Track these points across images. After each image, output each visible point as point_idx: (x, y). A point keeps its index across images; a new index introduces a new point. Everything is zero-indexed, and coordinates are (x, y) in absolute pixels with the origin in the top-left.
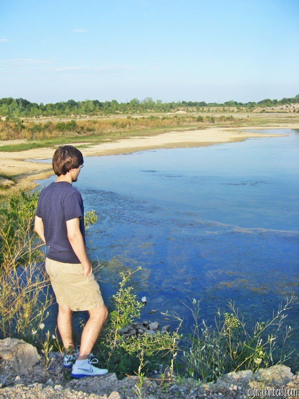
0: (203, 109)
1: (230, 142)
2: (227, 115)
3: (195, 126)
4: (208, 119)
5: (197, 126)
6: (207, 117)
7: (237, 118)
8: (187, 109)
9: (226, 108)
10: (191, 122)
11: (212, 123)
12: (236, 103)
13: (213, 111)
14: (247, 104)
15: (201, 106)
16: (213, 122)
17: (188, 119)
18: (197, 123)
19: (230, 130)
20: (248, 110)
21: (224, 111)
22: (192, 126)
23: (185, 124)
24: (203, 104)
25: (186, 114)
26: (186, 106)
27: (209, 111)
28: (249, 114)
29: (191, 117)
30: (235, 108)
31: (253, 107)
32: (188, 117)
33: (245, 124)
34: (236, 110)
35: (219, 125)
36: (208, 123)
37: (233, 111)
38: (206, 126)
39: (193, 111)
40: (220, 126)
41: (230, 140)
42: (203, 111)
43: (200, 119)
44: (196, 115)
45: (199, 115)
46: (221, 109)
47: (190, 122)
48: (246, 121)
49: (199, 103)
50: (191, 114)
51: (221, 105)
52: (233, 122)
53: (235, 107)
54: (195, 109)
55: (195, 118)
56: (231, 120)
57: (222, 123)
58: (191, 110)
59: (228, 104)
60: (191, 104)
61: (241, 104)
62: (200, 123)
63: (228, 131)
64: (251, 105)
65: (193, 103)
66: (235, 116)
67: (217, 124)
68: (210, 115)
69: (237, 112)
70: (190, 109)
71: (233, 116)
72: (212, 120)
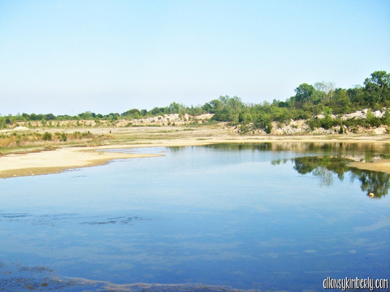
0: (50, 123)
1: (89, 166)
2: (82, 131)
3: (41, 146)
4: (58, 136)
5: (43, 145)
6: (57, 134)
7: (96, 135)
8: (29, 124)
9: (80, 122)
10: (36, 140)
11: (63, 142)
12: (94, 115)
13: (63, 126)
14: (108, 116)
15: (48, 120)
16: (65, 140)
17: (31, 138)
18: (43, 143)
19: (88, 151)
20: (110, 123)
21: (79, 125)
22: (37, 146)
23: (27, 143)
24: (50, 117)
25: (28, 131)
26: (28, 120)
27: (58, 126)
28: (111, 129)
29: (35, 134)
30: (93, 121)
31: (116, 119)
32: (31, 135)
33: (106, 142)
34: (94, 124)
35: (73, 143)
36: (58, 142)
37: (90, 125)
38: (55, 146)
39: (37, 126)
40: (74, 145)
41: (88, 163)
42: (51, 126)
43: (48, 137)
44: (42, 132)
45: (46, 131)
46: (75, 122)
47: (33, 140)
48: (108, 138)
49: (45, 115)
50: (35, 131)
51: (75, 118)
52: (91, 139)
53: (93, 119)
54: (39, 123)
55: (40, 135)
56: (88, 138)
57: (77, 141)
58: (35, 125)
59: (83, 116)
60: (34, 118)
61: (101, 116)
62: (48, 141)
63: (85, 151)
64: (114, 117)
65: (37, 116)
66: (93, 131)
67: (70, 143)
68: (60, 131)
69: (96, 126)
70: (33, 123)
71: (90, 132)
72: (64, 137)
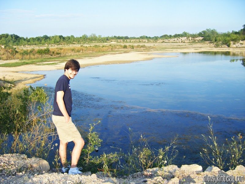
0: (127, 41)
1: (144, 60)
2: (141, 44)
3: (122, 51)
4: (130, 47)
5: (123, 51)
6: (130, 46)
7: (148, 46)
8: (117, 41)
9: (140, 40)
10: (120, 48)
11: (132, 49)
12: (147, 37)
13: (133, 42)
14: (153, 38)
15: (126, 39)
16: (133, 49)
17: (118, 47)
18: (123, 49)
19: (144, 53)
20: (154, 41)
21: (140, 42)
22: (120, 51)
23: (116, 50)
24: (127, 38)
25: (116, 44)
26: (117, 39)
27: (130, 42)
28: (155, 44)
29: (120, 45)
30: (146, 40)
31: (157, 39)
32: (118, 46)
33: (152, 50)
34: (147, 41)
35: (137, 50)
36: (130, 49)
37: (145, 42)
38: (129, 51)
39: (121, 42)
40: (137, 51)
41: (143, 59)
42: (127, 42)
43: (125, 47)
44: (123, 44)
45: (125, 44)
46: (138, 40)
47: (119, 48)
48: (153, 48)
49: (124, 37)
50: (120, 44)
51: (138, 38)
52: (145, 48)
53: (146, 39)
54: (122, 40)
55: (122, 46)
56: (144, 48)
57: (139, 49)
58: (120, 41)
59: (142, 38)
60: (119, 38)
61: (150, 38)
62: (125, 49)
63: (142, 54)
64: (156, 38)
65: (121, 37)
66: (146, 45)
67: (135, 50)
68: (131, 44)
69: (148, 42)
70: (119, 40)
71: (145, 45)
72: (133, 47)
